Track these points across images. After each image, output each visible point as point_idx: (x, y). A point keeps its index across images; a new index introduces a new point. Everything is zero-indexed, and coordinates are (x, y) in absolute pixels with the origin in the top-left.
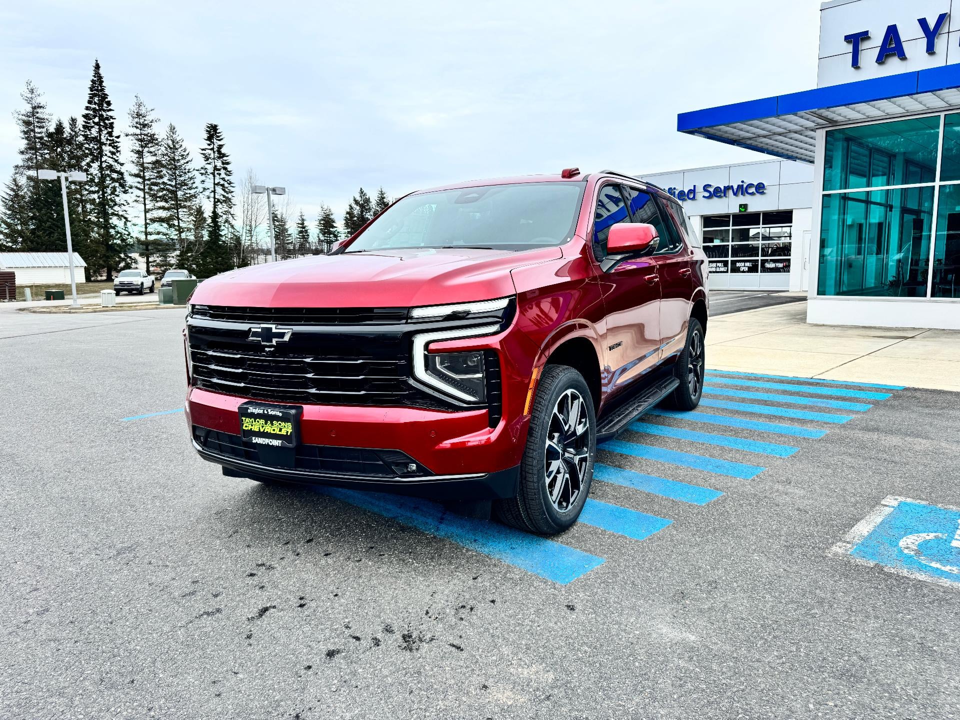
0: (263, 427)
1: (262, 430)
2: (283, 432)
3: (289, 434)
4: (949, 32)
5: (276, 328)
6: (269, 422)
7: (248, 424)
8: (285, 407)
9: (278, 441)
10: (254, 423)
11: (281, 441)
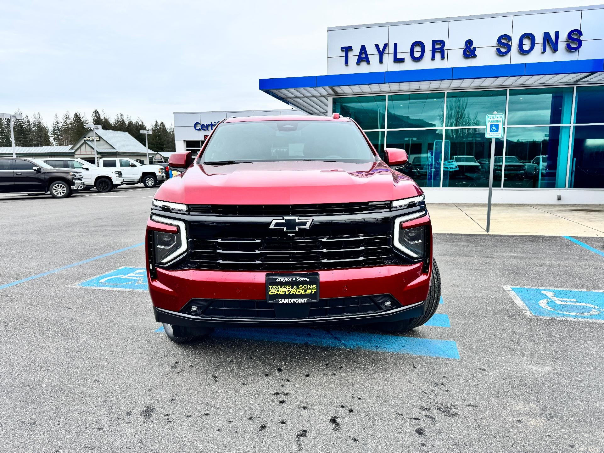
0: (288, 291)
1: (287, 293)
2: (308, 292)
3: (313, 293)
4: (388, 53)
5: (298, 219)
6: (295, 287)
7: (273, 290)
8: (310, 274)
9: (303, 299)
10: (280, 289)
11: (306, 299)
